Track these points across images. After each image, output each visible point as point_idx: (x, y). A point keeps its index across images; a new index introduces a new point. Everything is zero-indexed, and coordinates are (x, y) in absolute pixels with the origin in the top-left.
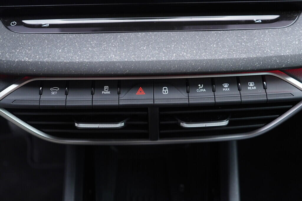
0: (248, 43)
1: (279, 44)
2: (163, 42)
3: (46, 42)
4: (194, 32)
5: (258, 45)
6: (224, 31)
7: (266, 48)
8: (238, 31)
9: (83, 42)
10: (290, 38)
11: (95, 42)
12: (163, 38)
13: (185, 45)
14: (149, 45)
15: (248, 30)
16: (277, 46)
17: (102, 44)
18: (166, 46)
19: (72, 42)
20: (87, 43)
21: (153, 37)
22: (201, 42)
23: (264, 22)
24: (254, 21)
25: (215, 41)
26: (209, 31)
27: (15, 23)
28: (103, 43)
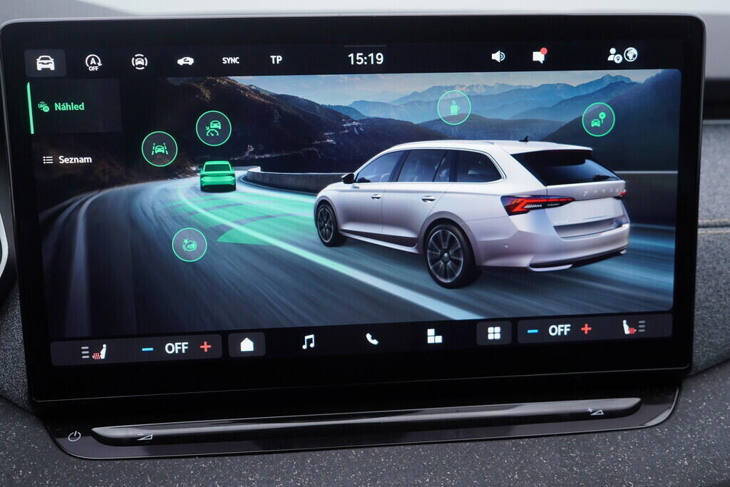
0: (585, 466)
1: (649, 466)
2: (405, 471)
3: (150, 481)
4: (468, 444)
5: (607, 472)
6: (531, 439)
7: (625, 478)
8: (560, 438)
9: (231, 477)
10: (670, 452)
11: (257, 476)
12: (405, 461)
13: (452, 477)
14: (374, 481)
15: (579, 436)
16: (646, 471)
17: (273, 481)
18: (414, 481)
19: (207, 478)
20: (240, 481)
21: (383, 460)
22: (486, 469)
23: (610, 415)
24: (589, 413)
25: (516, 464)
26: (500, 441)
27: (78, 435)
28: (276, 478)
